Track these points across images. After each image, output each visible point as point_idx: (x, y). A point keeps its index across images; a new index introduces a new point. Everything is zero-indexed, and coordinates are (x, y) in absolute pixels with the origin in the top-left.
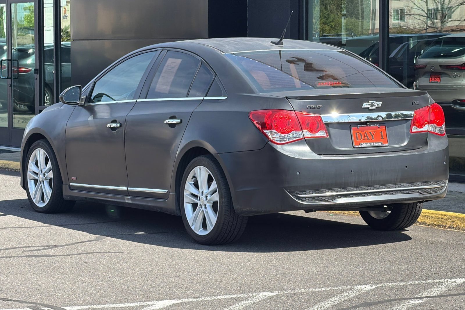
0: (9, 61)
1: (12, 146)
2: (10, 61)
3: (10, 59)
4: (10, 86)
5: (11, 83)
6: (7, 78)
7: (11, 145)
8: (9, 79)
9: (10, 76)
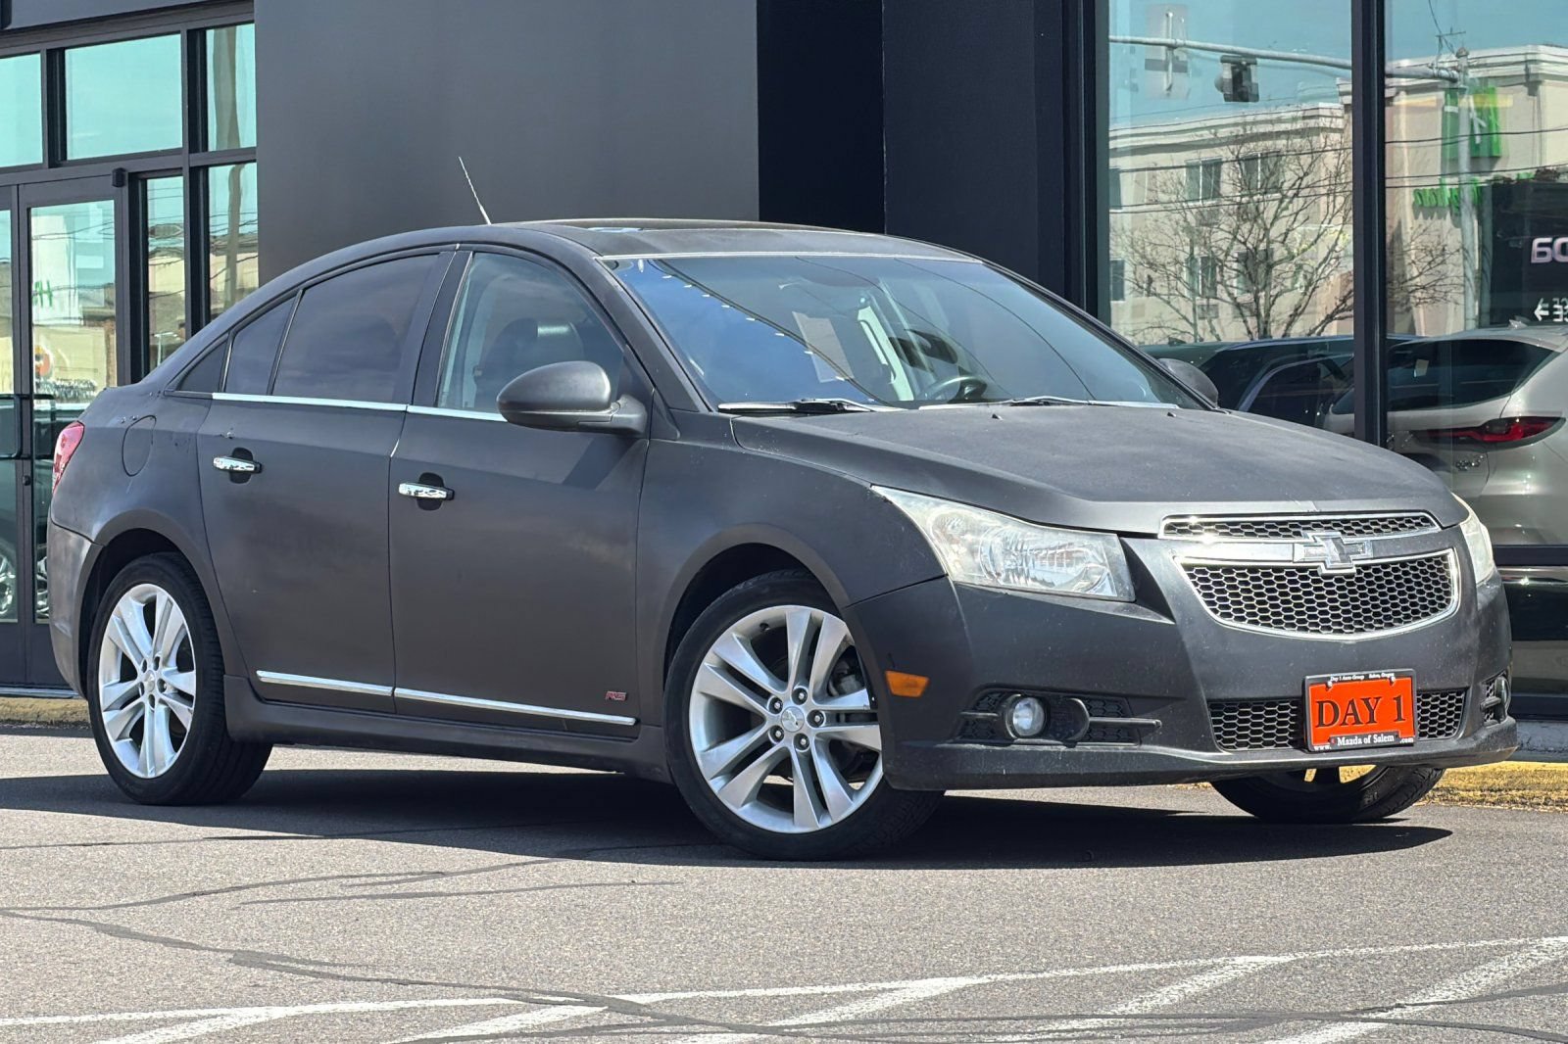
0: (24, 398)
1: (33, 684)
2: (26, 399)
3: (28, 392)
4: (26, 484)
5: (29, 475)
6: (17, 458)
7: (29, 681)
8: (23, 459)
9: (26, 451)
